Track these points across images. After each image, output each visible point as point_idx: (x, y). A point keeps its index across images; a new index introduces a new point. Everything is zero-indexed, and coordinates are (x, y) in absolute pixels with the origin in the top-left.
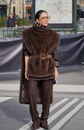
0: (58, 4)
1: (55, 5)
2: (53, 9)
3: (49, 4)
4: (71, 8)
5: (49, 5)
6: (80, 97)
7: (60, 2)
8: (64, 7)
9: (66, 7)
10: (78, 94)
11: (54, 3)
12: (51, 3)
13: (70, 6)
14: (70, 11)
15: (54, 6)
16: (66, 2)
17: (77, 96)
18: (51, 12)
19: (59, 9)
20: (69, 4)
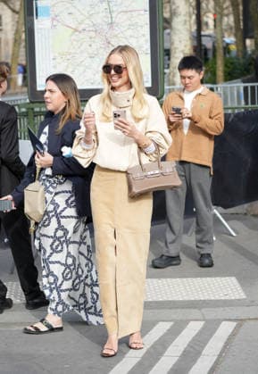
0: (105, 27)
1: (96, 31)
2: (90, 46)
3: (76, 30)
4: (146, 41)
5: (77, 33)
6: (203, 314)
7: (111, 23)
8: (126, 38)
9: (131, 36)
10: (195, 308)
11: (94, 25)
12: (83, 26)
13: (144, 35)
14: (144, 49)
15: (93, 34)
16: (129, 22)
17: (195, 313)
18: (86, 55)
19: (109, 43)
20: (139, 28)
